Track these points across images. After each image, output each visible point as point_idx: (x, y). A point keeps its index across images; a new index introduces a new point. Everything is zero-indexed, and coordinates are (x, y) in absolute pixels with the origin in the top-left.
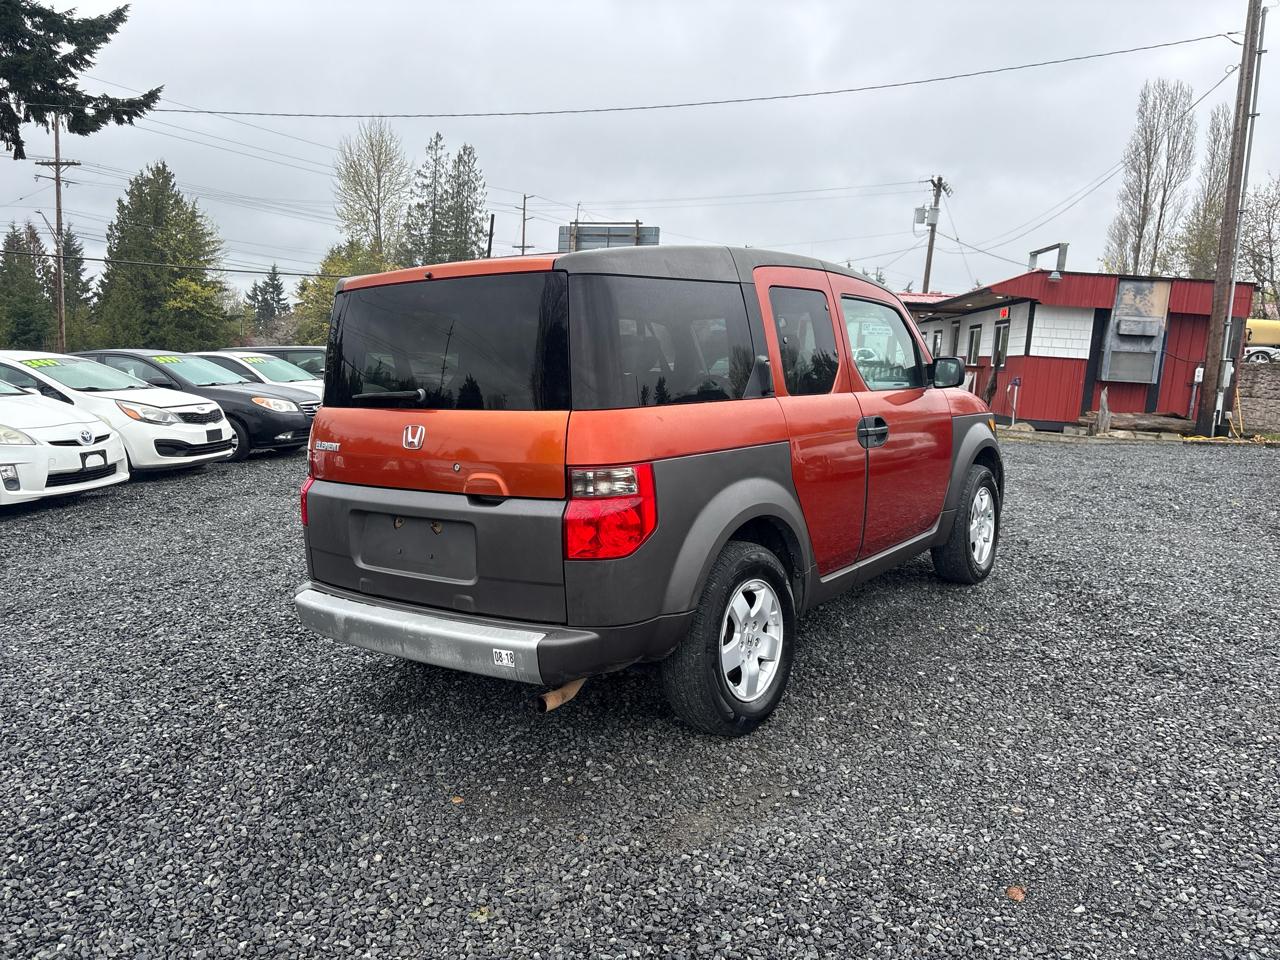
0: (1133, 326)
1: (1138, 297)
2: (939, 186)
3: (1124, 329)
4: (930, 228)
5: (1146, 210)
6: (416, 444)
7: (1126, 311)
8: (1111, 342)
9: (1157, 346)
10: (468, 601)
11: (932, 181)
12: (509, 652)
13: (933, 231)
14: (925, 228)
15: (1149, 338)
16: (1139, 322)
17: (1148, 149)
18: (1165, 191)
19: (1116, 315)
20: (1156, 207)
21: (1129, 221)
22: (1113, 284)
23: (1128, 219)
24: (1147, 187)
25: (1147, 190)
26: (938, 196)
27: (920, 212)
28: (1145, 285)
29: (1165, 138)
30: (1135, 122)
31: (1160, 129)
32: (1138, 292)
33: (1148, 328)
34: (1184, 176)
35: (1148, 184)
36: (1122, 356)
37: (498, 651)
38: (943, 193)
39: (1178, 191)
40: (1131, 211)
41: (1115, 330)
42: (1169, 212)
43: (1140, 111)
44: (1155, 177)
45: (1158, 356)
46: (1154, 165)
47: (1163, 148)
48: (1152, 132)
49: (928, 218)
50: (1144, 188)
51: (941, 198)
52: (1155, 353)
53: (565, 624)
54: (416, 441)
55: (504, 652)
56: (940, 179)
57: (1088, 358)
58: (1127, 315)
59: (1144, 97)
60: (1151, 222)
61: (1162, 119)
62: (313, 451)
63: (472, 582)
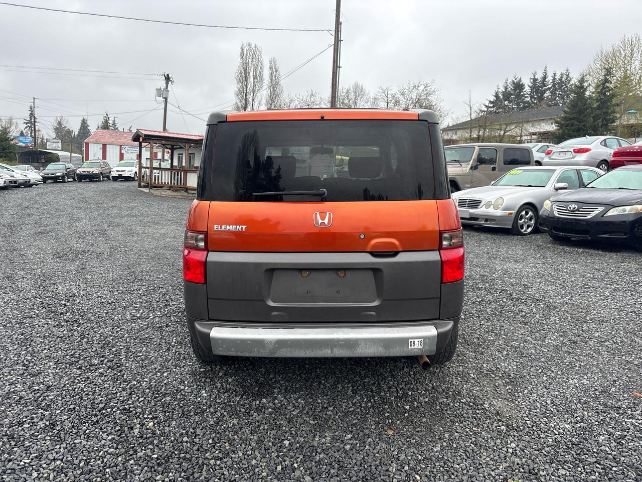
2: (168, 78)
4: (164, 100)
5: (246, 100)
6: (326, 224)
10: (372, 315)
11: (165, 75)
12: (420, 340)
13: (166, 101)
14: (161, 99)
17: (245, 74)
18: (254, 94)
20: (250, 100)
21: (240, 106)
23: (239, 104)
24: (246, 90)
25: (246, 92)
26: (167, 84)
27: (159, 90)
29: (252, 69)
30: (239, 61)
31: (250, 65)
34: (260, 88)
35: (246, 88)
37: (412, 340)
38: (170, 82)
39: (259, 94)
40: (241, 102)
42: (256, 103)
43: (241, 55)
44: (249, 86)
46: (249, 81)
47: (252, 73)
48: (246, 66)
49: (163, 94)
50: (245, 92)
51: (169, 85)
53: (439, 319)
54: (326, 221)
55: (416, 341)
56: (168, 75)
59: (242, 49)
60: (249, 107)
61: (250, 61)
62: (207, 232)
63: (376, 304)
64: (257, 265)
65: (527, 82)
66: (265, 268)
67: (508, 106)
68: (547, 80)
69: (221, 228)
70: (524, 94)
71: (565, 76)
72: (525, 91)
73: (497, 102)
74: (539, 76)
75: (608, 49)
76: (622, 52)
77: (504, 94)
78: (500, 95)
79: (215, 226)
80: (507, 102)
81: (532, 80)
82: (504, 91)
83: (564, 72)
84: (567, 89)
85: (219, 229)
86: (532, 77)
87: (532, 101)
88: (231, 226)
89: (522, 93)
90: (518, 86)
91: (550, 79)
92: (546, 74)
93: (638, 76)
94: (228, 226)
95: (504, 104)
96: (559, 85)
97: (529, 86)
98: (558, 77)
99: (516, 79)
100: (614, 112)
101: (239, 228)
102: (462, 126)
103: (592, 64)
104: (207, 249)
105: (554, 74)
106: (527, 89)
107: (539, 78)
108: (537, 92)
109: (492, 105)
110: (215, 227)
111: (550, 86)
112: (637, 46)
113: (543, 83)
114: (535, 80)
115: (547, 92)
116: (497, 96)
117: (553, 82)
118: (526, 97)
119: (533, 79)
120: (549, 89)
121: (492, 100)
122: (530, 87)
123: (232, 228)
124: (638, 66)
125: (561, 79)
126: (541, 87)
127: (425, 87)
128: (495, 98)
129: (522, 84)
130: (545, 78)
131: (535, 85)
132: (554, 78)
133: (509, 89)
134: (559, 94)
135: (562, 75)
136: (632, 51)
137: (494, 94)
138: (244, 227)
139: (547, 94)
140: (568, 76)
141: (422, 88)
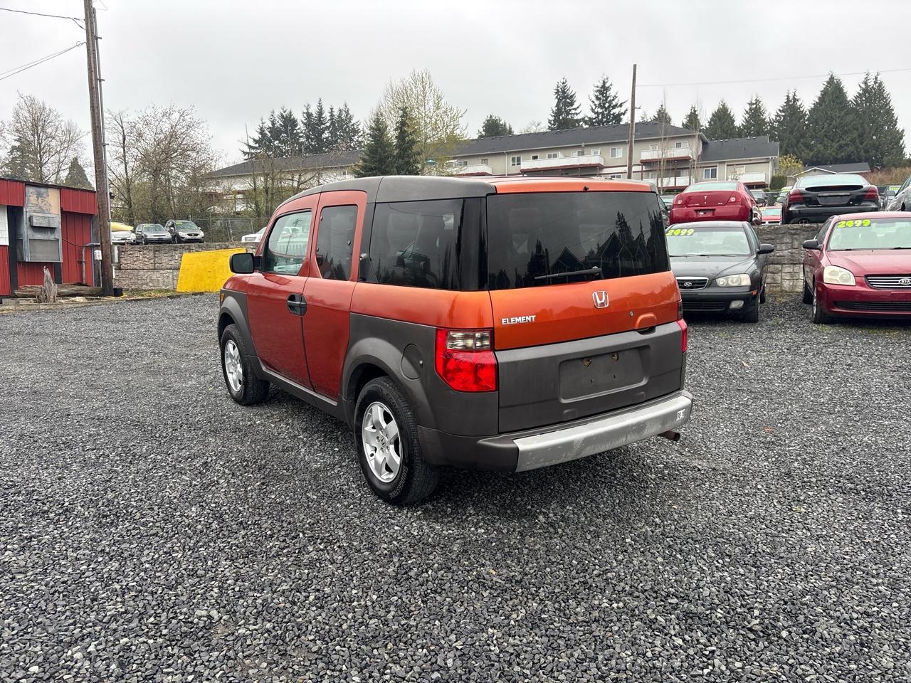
0: (41, 221)
1: (40, 199)
3: (36, 223)
6: (604, 304)
7: (33, 209)
8: (26, 233)
9: (58, 235)
10: (643, 395)
15: (52, 229)
16: (45, 218)
19: (28, 212)
22: (21, 187)
28: (43, 190)
32: (39, 195)
33: (51, 222)
36: (36, 243)
37: (679, 412)
41: (28, 223)
45: (60, 242)
52: (58, 240)
53: (679, 389)
55: (681, 412)
57: (8, 244)
58: (35, 211)
62: (493, 328)
63: (644, 382)
64: (552, 359)
65: (299, 117)
66: (560, 361)
67: (279, 147)
68: (323, 116)
69: (510, 321)
70: (299, 133)
71: (344, 114)
72: (299, 129)
73: (264, 141)
74: (314, 110)
75: (398, 84)
76: (414, 89)
77: (272, 130)
78: (267, 132)
79: (503, 320)
80: (277, 142)
81: (305, 115)
82: (271, 126)
83: (343, 107)
84: (349, 130)
85: (508, 323)
86: (305, 111)
87: (309, 142)
88: (520, 318)
89: (295, 131)
90: (289, 122)
91: (326, 115)
92: (322, 109)
93: (433, 119)
94: (516, 318)
95: (274, 145)
96: (338, 124)
97: (303, 122)
98: (336, 113)
99: (284, 112)
100: (416, 162)
101: (528, 318)
102: (225, 173)
103: (383, 102)
104: (493, 348)
105: (332, 109)
106: (301, 127)
107: (313, 113)
108: (313, 130)
109: (257, 145)
110: (503, 322)
111: (328, 124)
112: (428, 83)
113: (319, 120)
114: (309, 115)
115: (326, 132)
116: (262, 132)
117: (331, 119)
118: (300, 137)
119: (306, 113)
120: (328, 128)
121: (257, 139)
122: (305, 124)
123: (521, 320)
124: (432, 107)
125: (340, 116)
126: (317, 124)
127: (181, 116)
128: (260, 136)
129: (294, 119)
130: (320, 113)
131: (310, 121)
132: (332, 115)
133: (278, 125)
134: (341, 135)
135: (340, 111)
136: (424, 90)
137: (259, 131)
138: (533, 317)
139: (326, 135)
140: (347, 112)
141: (175, 116)
